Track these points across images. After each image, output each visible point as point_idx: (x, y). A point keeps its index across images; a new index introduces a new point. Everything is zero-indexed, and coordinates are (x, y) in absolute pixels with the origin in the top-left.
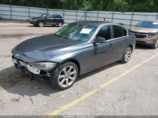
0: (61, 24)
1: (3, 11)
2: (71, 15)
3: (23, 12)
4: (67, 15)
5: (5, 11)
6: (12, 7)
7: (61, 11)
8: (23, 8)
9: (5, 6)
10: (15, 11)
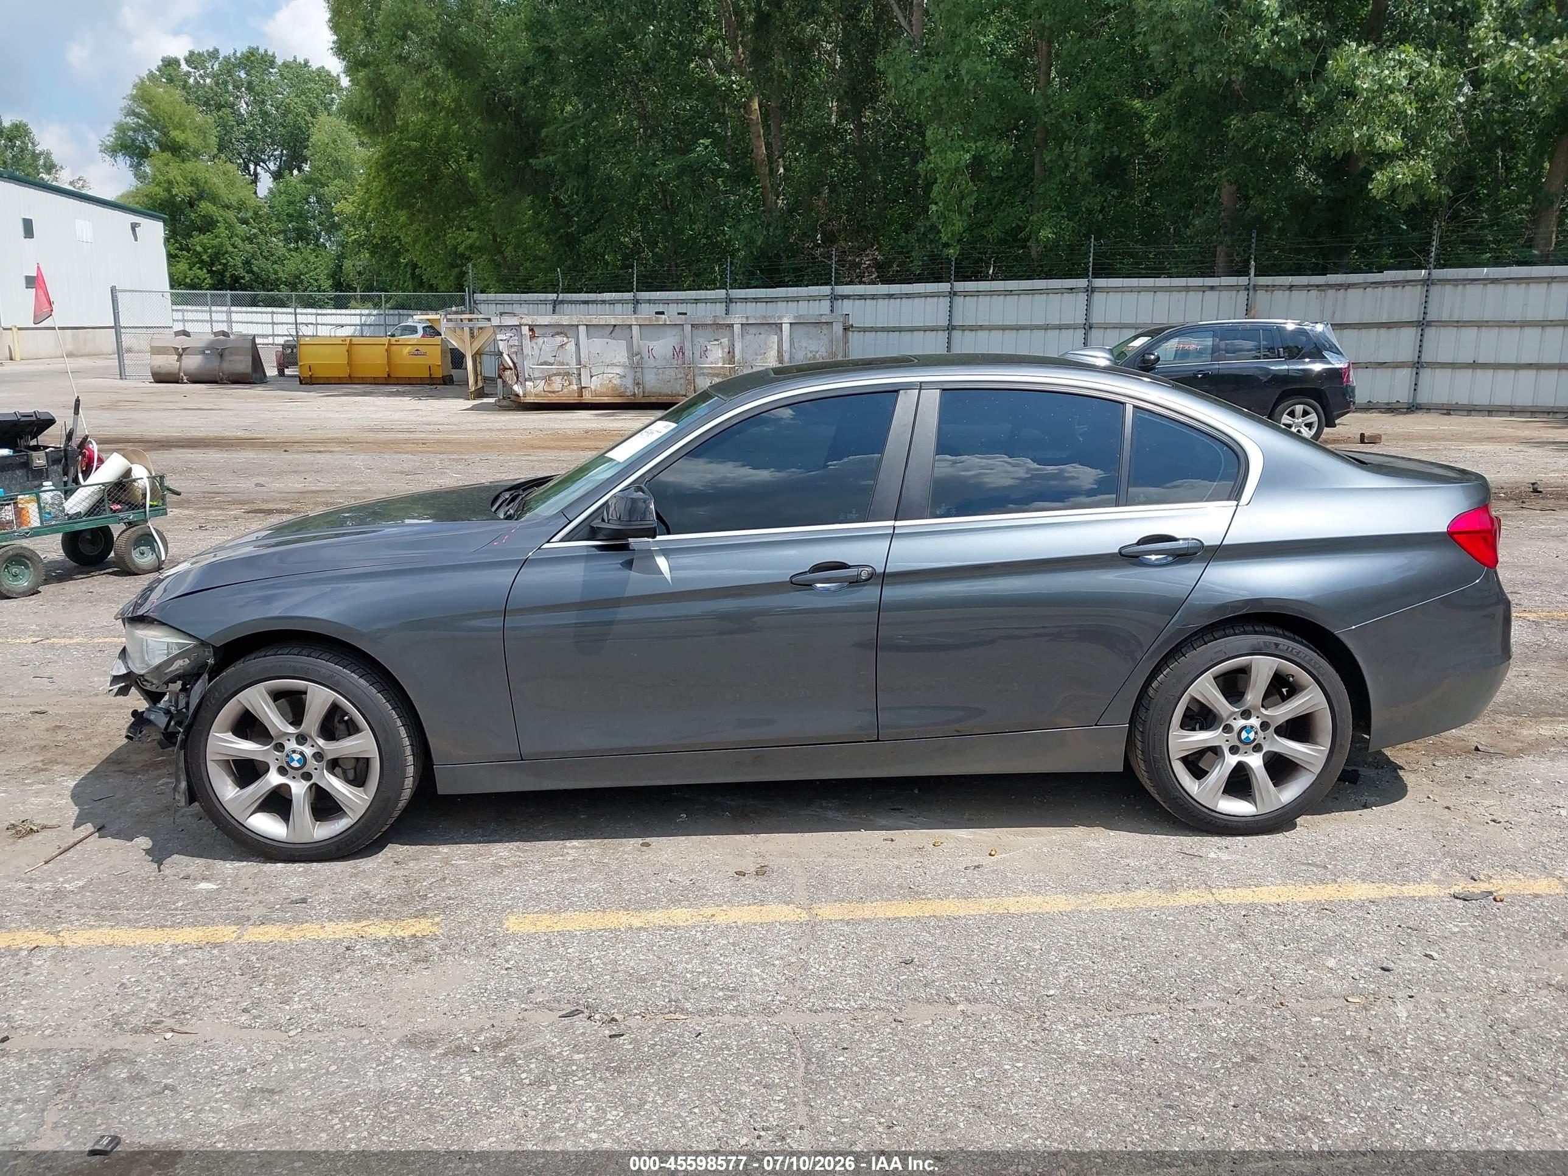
0: (1313, 418)
1: (900, 330)
2: (1512, 324)
3: (1037, 327)
4: (1459, 324)
5: (912, 330)
6: (966, 294)
7: (1394, 284)
8: (1040, 291)
9: (920, 295)
10: (981, 328)
